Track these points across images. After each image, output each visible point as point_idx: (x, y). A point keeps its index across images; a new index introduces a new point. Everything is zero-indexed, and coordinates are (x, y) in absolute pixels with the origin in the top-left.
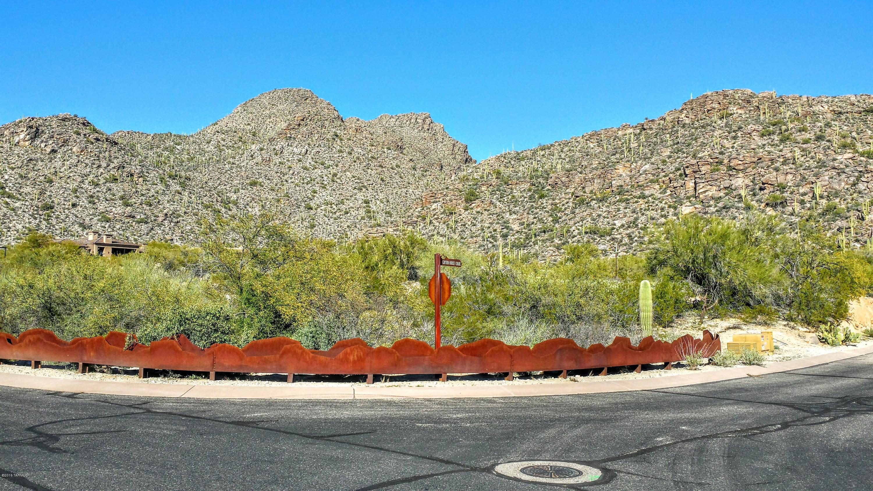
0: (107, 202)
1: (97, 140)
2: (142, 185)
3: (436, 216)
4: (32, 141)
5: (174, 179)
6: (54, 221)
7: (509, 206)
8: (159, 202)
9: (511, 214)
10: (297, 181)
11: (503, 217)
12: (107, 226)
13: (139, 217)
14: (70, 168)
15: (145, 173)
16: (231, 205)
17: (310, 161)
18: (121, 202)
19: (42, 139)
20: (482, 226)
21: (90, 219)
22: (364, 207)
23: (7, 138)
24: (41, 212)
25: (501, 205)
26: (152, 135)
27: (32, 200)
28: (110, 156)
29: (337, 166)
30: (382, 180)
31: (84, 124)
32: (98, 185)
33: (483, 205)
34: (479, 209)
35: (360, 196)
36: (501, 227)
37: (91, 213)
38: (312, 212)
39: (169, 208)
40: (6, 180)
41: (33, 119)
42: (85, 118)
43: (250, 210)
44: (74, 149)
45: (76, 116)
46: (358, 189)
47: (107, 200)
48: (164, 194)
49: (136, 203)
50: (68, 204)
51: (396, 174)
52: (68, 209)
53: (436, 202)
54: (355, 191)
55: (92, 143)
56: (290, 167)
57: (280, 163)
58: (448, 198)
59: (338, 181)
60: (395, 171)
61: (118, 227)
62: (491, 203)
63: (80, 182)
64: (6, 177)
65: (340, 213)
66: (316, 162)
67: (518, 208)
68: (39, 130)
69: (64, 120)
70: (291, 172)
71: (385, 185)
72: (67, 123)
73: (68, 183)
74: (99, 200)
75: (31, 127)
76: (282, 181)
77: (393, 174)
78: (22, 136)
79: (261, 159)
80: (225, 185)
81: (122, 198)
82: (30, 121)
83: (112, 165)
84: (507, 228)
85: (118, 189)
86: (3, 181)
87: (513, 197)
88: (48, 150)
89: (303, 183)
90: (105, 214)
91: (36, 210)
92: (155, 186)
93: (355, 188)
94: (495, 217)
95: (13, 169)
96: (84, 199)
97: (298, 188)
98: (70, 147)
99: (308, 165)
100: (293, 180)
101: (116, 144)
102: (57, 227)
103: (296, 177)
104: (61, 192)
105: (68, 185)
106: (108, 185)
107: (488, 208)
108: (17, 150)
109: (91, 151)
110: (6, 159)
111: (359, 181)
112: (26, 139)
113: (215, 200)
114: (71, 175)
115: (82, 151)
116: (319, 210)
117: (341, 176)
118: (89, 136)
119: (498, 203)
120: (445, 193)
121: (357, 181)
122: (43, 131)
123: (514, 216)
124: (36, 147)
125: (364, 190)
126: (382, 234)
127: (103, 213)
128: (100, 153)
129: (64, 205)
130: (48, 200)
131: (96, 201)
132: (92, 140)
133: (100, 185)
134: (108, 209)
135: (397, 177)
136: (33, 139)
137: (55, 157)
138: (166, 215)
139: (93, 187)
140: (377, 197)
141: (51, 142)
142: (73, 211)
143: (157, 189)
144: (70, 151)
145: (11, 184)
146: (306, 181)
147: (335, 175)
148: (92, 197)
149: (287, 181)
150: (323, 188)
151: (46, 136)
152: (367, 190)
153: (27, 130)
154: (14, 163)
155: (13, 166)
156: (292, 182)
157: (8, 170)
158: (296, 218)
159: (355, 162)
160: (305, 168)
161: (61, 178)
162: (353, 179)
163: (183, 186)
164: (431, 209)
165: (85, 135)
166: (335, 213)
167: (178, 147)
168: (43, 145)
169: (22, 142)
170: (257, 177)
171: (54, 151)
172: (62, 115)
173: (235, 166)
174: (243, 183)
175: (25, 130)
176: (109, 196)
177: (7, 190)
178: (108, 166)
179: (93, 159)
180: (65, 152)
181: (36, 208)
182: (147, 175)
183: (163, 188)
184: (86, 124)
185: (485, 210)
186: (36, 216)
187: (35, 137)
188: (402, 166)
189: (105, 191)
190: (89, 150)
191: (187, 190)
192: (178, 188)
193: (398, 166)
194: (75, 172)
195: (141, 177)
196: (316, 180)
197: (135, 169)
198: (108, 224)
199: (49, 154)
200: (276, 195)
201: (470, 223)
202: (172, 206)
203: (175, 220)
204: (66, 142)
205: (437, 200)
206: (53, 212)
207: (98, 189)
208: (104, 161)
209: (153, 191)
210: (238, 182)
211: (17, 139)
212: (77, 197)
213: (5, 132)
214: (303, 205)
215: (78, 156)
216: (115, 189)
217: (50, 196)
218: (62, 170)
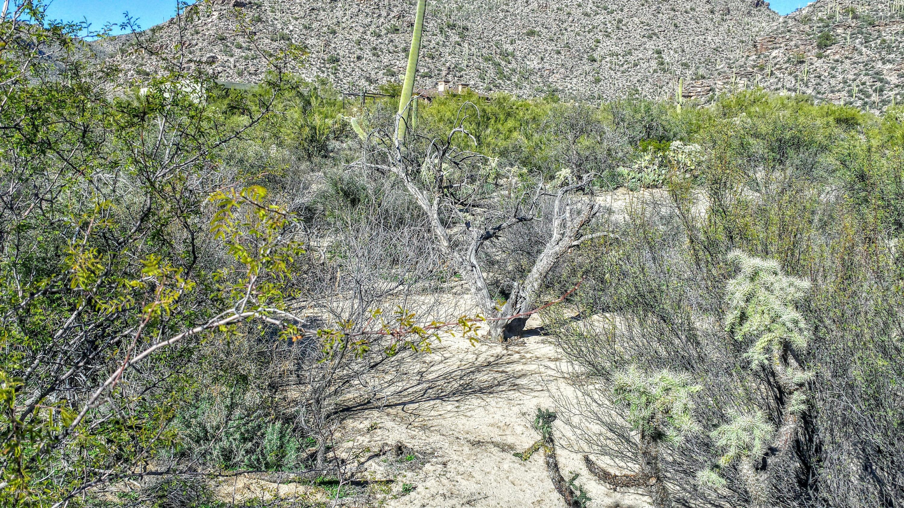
0: (391, 54)
3: (778, 66)
5: (453, 29)
6: (341, 75)
7: (879, 52)
8: (440, 54)
9: (884, 63)
10: (577, 30)
11: (873, 67)
12: (393, 81)
13: (422, 71)
14: (351, 17)
16: (510, 58)
17: (591, 6)
18: (404, 54)
20: (844, 78)
21: (376, 73)
22: (656, 59)
24: (327, 66)
25: (869, 52)
27: (318, 52)
28: (390, 5)
29: (622, 10)
30: (676, 26)
32: (379, 36)
33: (843, 52)
34: (837, 57)
35: (650, 45)
36: (872, 80)
37: (376, 66)
38: (596, 65)
39: (451, 61)
40: (291, 31)
43: (528, 63)
46: (648, 38)
47: (390, 52)
48: (444, 45)
50: (353, 57)
51: (691, 19)
52: (354, 62)
53: (776, 48)
54: (643, 40)
56: (569, 14)
57: (558, 9)
58: (793, 43)
59: (624, 27)
60: (690, 15)
62: (855, 49)
63: (363, 33)
64: (291, 28)
65: (628, 66)
66: (598, 7)
67: (893, 56)
70: (571, 19)
71: (679, 32)
73: (351, 34)
74: (382, 52)
76: (561, 30)
77: (688, 19)
79: (537, 5)
80: (500, 36)
83: (392, 15)
84: (881, 80)
85: (399, 40)
86: (288, 32)
87: (884, 41)
89: (584, 32)
90: (389, 67)
91: (323, 63)
92: (435, 37)
93: (644, 36)
94: (861, 66)
95: (296, 19)
96: (367, 51)
97: (578, 38)
99: (589, 10)
100: (573, 28)
102: (345, 81)
103: (576, 25)
104: (345, 44)
105: (351, 37)
106: (389, 35)
107: (850, 56)
110: (289, 9)
111: (648, 28)
113: (493, 52)
114: (353, 25)
116: (603, 62)
117: (628, 22)
119: (864, 50)
120: (788, 37)
121: (646, 27)
123: (889, 66)
125: (654, 38)
126: (709, 88)
129: (349, 57)
130: (334, 52)
131: (380, 53)
133: (382, 36)
134: (392, 62)
135: (692, 22)
138: (449, 68)
139: (375, 38)
140: (670, 46)
142: (358, 64)
143: (437, 40)
145: (296, 36)
146: (587, 29)
147: (620, 21)
148: (375, 49)
149: (566, 30)
150: (607, 36)
152: (658, 38)
154: (297, 13)
155: (296, 15)
156: (572, 31)
157: (292, 20)
158: (579, 72)
159: (643, 5)
160: (586, 14)
161: (343, 29)
162: (641, 25)
163: (462, 36)
164: (771, 57)
166: (622, 65)
170: (534, 25)
173: (509, 13)
174: (519, 33)
176: (392, 49)
177: (293, 41)
178: (388, 15)
179: (372, 7)
181: (322, 61)
182: (426, 24)
183: (443, 39)
185: (846, 58)
186: (324, 69)
188: (697, 10)
189: (387, 42)
191: (466, 41)
192: (458, 39)
193: (692, 9)
194: (357, 22)
196: (599, 28)
198: (394, 78)
199: (330, 3)
200: (556, 45)
201: (826, 74)
202: (454, 59)
203: (458, 74)
205: (778, 45)
206: (340, 66)
207: (380, 40)
208: (384, 10)
209: (433, 42)
210: (514, 31)
212: (361, 49)
214: (585, 56)
215: (359, 5)
216: (397, 40)
217: (335, 48)
218: (344, 20)
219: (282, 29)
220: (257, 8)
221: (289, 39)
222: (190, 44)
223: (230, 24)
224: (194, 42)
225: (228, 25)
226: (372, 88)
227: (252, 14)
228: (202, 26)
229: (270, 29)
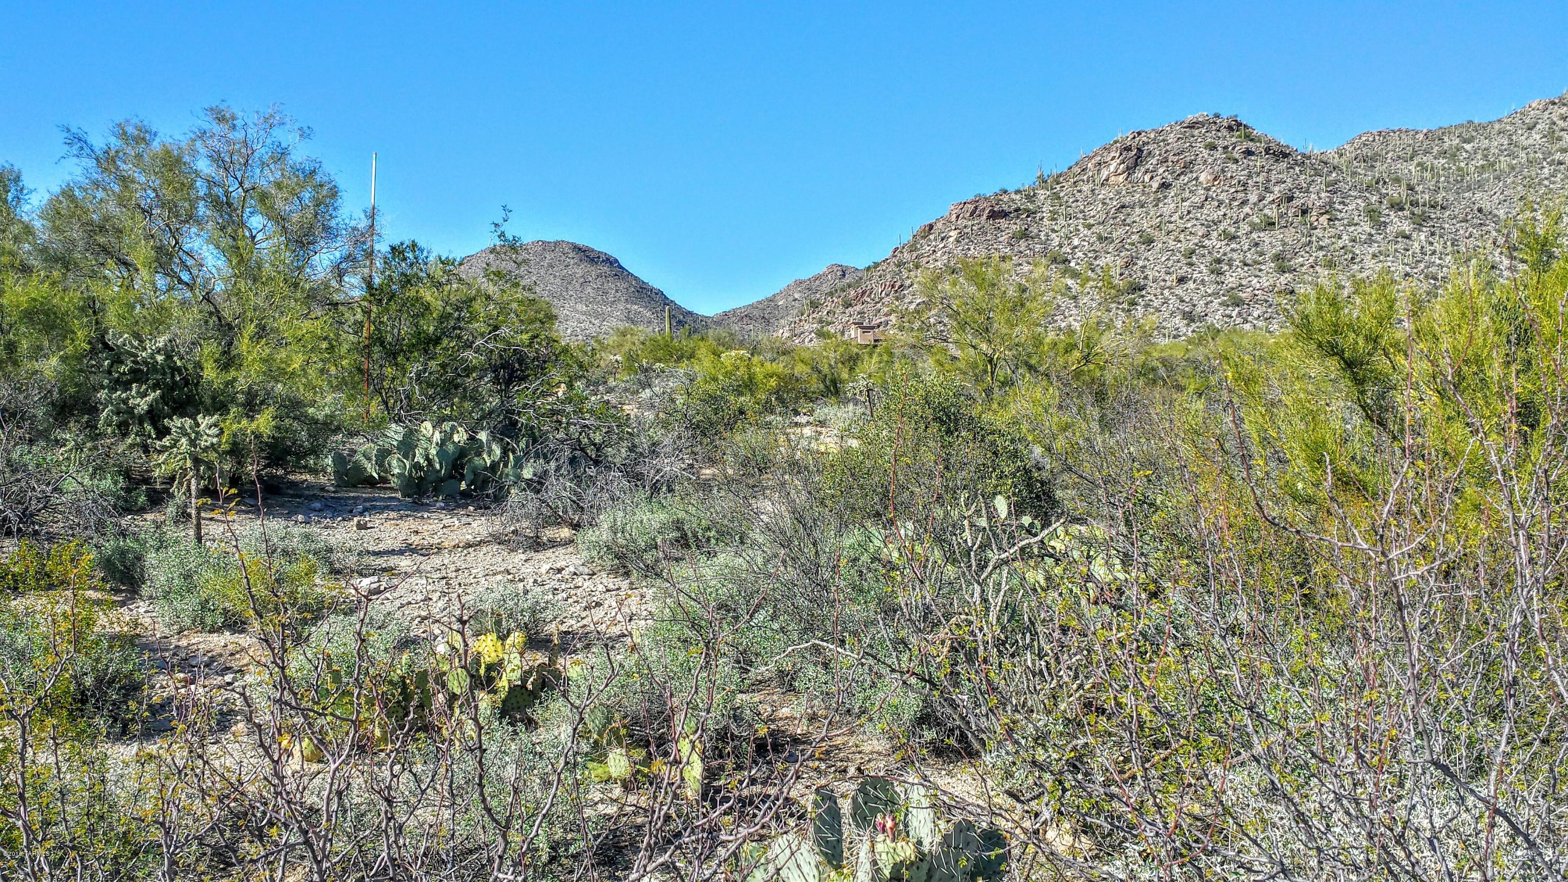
0: (1246, 268)
1: (1248, 153)
2: (1325, 229)
4: (1129, 174)
5: (1402, 209)
6: (1140, 312)
12: (1234, 314)
14: (1189, 212)
15: (1337, 206)
18: (1272, 265)
19: (1147, 167)
21: (1207, 304)
23: (1091, 174)
24: (1120, 298)
26: (1425, 131)
28: (1269, 181)
31: (1230, 128)
32: (1235, 238)
37: (1209, 291)
40: (1076, 247)
41: (1139, 134)
42: (1236, 116)
44: (1202, 178)
45: (1217, 116)
47: (1246, 265)
48: (1370, 240)
49: (1302, 265)
50: (1171, 279)
52: (1170, 288)
55: (1236, 161)
61: (1256, 314)
63: (1203, 236)
64: (1076, 242)
68: (1142, 151)
69: (1192, 126)
72: (1196, 132)
73: (1180, 241)
74: (1231, 266)
75: (1128, 149)
78: (1112, 168)
81: (1278, 258)
82: (1134, 138)
83: (1270, 198)
85: (1271, 242)
86: (1069, 250)
88: (1155, 185)
90: (1236, 291)
92: (1352, 228)
95: (1090, 227)
96: (1202, 267)
98: (1195, 175)
101: (1286, 156)
104: (1164, 259)
105: (1179, 245)
106: (1254, 235)
108: (1103, 193)
109: (1232, 177)
112: (1119, 171)
114: (1189, 225)
115: (1215, 179)
118: (1233, 149)
122: (1150, 153)
124: (1135, 183)
127: (1233, 289)
128: (1250, 176)
129: (1164, 280)
130: (1139, 274)
131: (1226, 268)
132: (1237, 156)
133: (1238, 237)
134: (1244, 282)
136: (1130, 170)
137: (1165, 197)
139: (1225, 242)
141: (1161, 171)
142: (1179, 291)
143: (1356, 233)
144: (1194, 182)
145: (1080, 254)
148: (1219, 261)
151: (1154, 161)
153: (1121, 154)
154: (1094, 216)
155: (1092, 221)
157: (1082, 229)
163: (1420, 221)
165: (1226, 148)
167: (1468, 147)
168: (1147, 178)
169: (1113, 178)
171: (1165, 186)
172: (1190, 118)
175: (1118, 154)
176: (1251, 257)
177: (1072, 264)
178: (1260, 201)
179: (1233, 190)
180: (1185, 184)
182: (1340, 207)
183: (1368, 230)
184: (1235, 126)
186: (1112, 305)
187: (1136, 165)
189: (1246, 247)
190: (1229, 175)
191: (1424, 229)
192: (1406, 227)
194: (1197, 219)
195: (1327, 212)
197: (1316, 198)
198: (1237, 309)
199: (1156, 192)
202: (1380, 265)
204: (1188, 167)
206: (1143, 296)
207: (1233, 246)
208: (1256, 192)
209: (1345, 237)
211: (1105, 173)
212: (1191, 264)
213: (1089, 165)
215: (1208, 189)
216: (1267, 242)
217: (1145, 267)
218: (1175, 217)
219: (1061, 246)
220: (1028, 216)
221: (1066, 261)
222: (902, 286)
223: (972, 248)
224: (908, 282)
225: (969, 249)
226: (1190, 329)
227: (1014, 227)
228: (928, 256)
229: (1038, 247)
